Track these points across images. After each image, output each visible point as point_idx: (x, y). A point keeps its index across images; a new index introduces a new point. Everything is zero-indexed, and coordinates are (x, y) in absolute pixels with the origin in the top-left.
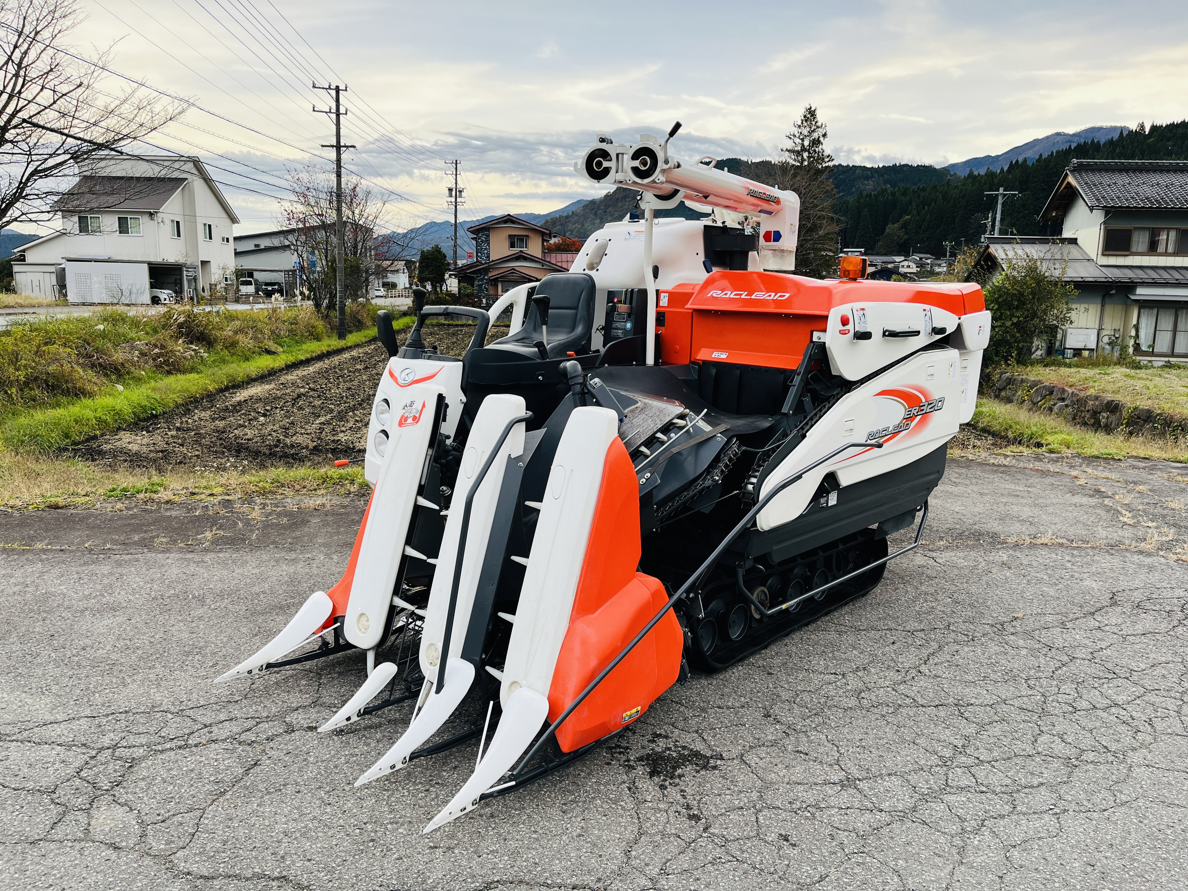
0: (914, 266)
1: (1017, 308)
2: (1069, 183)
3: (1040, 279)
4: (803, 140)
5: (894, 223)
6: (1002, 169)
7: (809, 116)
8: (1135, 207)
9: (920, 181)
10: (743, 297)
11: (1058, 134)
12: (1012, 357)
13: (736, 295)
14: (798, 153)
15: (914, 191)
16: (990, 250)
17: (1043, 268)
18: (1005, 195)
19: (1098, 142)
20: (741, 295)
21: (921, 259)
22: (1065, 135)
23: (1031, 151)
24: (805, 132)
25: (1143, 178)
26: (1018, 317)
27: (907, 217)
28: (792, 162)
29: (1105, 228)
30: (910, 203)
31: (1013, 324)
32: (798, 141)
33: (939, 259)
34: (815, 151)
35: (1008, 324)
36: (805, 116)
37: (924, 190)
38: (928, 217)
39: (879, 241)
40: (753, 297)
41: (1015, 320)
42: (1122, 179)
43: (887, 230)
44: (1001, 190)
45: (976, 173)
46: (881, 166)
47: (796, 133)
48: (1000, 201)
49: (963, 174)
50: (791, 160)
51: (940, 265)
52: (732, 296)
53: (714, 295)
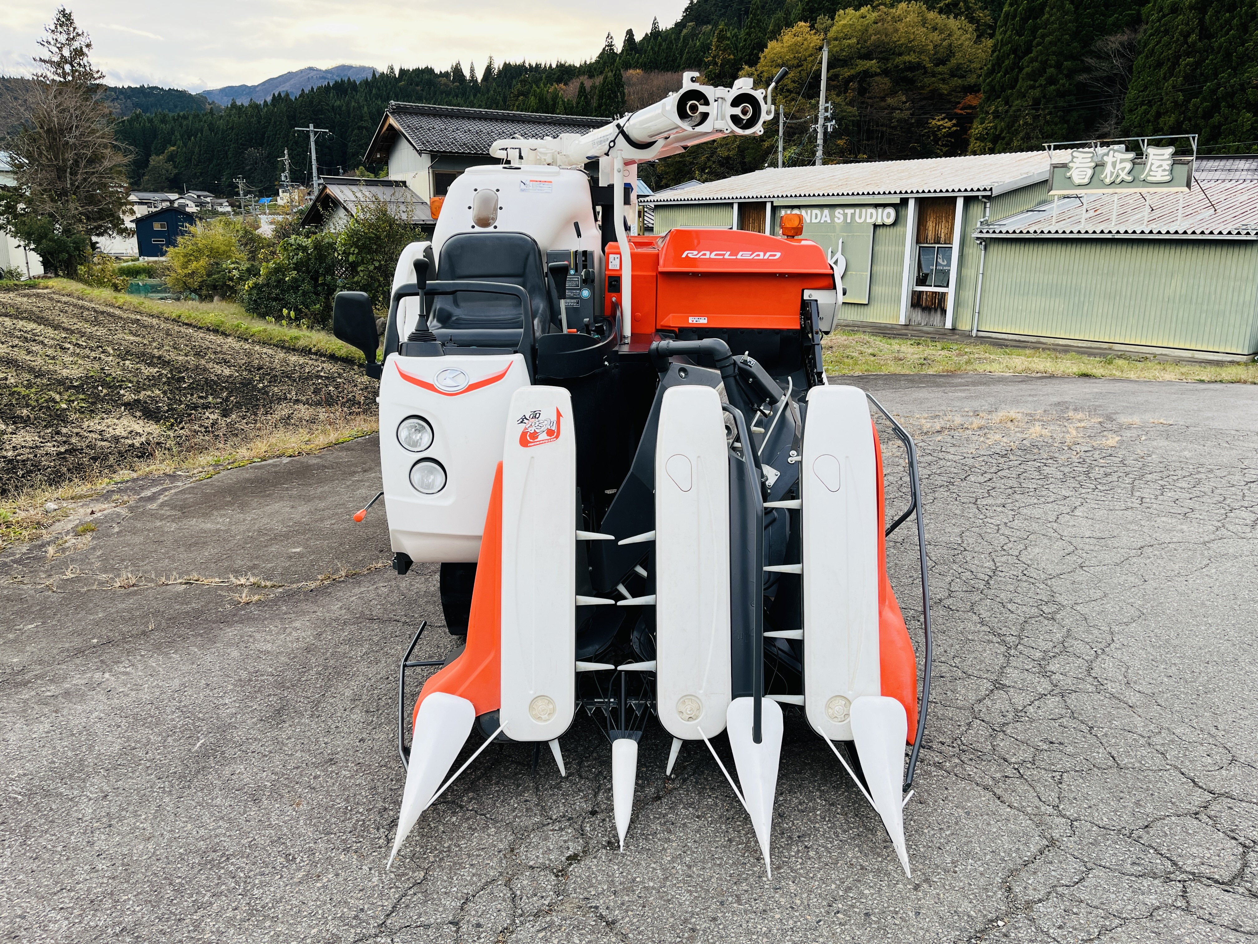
0: (193, 205)
1: (376, 252)
2: (390, 125)
3: (391, 222)
4: (60, 49)
5: (158, 155)
6: (265, 101)
7: (63, 19)
8: (457, 152)
9: (176, 107)
10: (726, 257)
11: (311, 69)
12: (379, 301)
13: (716, 255)
14: (58, 65)
15: (174, 119)
16: (328, 191)
17: (392, 210)
18: (316, 133)
19: (354, 81)
20: (724, 255)
21: (199, 196)
22: (317, 70)
23: (288, 84)
24: (63, 38)
25: (454, 124)
26: (380, 261)
27: (172, 148)
28: (51, 76)
29: (433, 172)
30: (172, 132)
31: (375, 268)
32: (55, 50)
33: (220, 198)
34: (79, 64)
35: (371, 268)
36: (58, 19)
37: (185, 118)
38: (197, 150)
39: (144, 175)
40: (739, 257)
41: (377, 264)
42: (438, 124)
43: (152, 163)
44: (311, 126)
45: (239, 103)
46: (126, 87)
47: (50, 40)
48: (312, 139)
49: (225, 103)
50: (51, 74)
51: (221, 204)
52: (713, 256)
53: (690, 255)
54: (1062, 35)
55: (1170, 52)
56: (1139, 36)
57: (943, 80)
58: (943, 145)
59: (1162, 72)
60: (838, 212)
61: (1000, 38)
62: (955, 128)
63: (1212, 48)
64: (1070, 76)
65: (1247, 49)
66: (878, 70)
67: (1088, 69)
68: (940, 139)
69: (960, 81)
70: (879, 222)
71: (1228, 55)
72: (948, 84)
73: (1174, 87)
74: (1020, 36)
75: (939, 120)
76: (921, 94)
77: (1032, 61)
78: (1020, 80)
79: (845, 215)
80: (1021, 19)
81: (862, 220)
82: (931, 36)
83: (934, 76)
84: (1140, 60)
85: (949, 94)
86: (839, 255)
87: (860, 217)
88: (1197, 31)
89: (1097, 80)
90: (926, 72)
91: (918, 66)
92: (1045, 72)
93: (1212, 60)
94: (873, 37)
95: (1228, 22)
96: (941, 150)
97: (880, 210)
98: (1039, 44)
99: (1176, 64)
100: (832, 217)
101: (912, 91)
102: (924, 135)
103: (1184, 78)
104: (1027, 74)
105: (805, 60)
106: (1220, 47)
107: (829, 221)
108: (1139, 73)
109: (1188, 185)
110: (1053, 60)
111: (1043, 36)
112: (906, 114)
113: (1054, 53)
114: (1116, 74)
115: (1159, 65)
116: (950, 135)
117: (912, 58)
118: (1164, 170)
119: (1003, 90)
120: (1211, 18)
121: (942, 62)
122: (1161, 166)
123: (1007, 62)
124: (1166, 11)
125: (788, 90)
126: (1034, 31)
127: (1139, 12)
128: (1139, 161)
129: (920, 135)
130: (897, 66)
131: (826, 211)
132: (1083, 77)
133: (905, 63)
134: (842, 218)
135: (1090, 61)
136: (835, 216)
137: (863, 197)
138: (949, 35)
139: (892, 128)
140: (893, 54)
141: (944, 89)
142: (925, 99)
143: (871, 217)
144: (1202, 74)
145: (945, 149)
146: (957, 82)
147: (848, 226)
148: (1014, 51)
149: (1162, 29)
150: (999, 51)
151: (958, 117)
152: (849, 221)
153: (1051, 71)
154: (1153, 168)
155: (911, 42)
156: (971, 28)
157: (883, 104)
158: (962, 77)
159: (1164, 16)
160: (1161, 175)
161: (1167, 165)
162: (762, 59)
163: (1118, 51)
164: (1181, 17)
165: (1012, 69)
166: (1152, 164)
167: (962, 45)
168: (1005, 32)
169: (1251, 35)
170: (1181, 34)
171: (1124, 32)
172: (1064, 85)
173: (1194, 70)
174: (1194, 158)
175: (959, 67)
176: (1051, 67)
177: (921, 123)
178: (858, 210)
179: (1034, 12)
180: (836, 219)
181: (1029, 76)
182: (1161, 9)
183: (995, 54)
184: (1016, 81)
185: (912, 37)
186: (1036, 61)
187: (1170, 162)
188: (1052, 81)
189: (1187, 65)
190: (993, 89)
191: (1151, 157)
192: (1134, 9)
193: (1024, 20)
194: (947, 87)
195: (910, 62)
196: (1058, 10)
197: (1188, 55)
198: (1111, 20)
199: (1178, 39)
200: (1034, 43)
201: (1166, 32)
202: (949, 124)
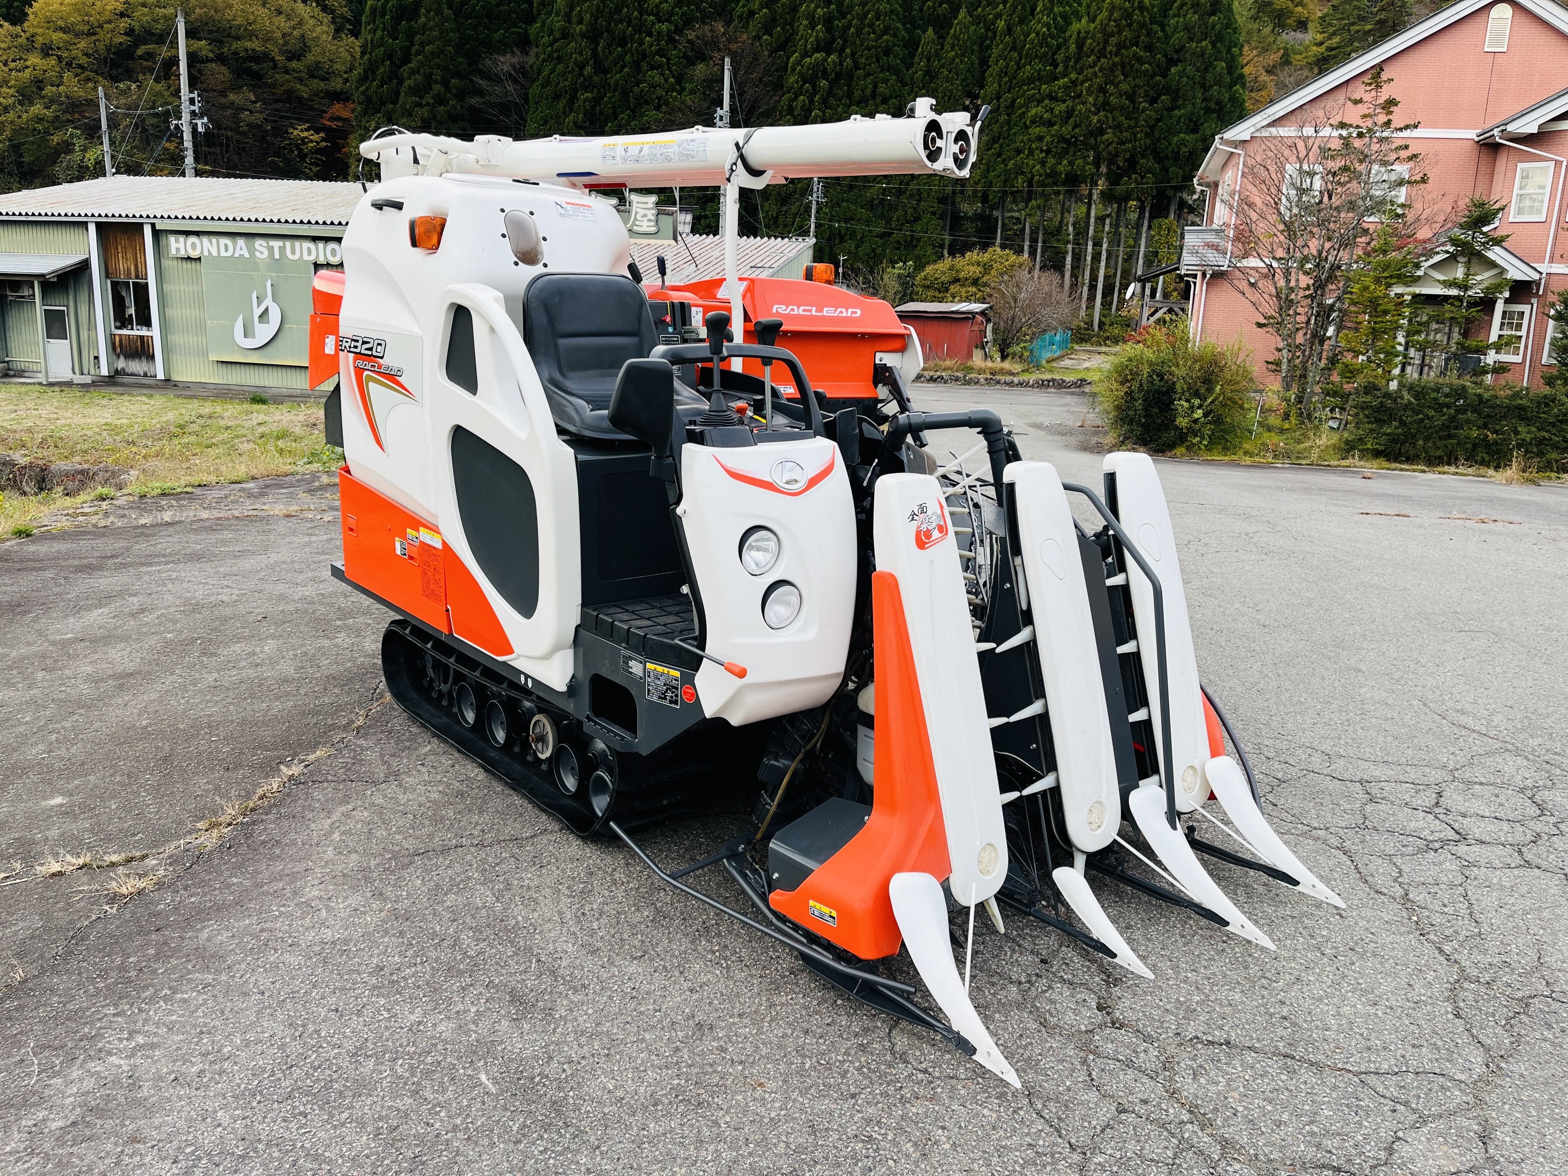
10: (813, 313)
13: (803, 310)
52: (800, 312)
53: (779, 310)
54: (445, 46)
55: (567, 83)
56: (531, 60)
57: (300, 80)
58: (311, 164)
59: (561, 105)
60: (259, 243)
61: (369, 38)
62: (324, 144)
63: (609, 84)
64: (461, 96)
65: (642, 91)
66: (211, 55)
67: (480, 92)
68: (306, 155)
69: (322, 84)
70: (321, 260)
71: (625, 95)
72: (306, 85)
73: (575, 123)
74: (394, 39)
75: (302, 131)
76: (273, 94)
77: (413, 72)
78: (403, 94)
79: (271, 249)
80: (392, 18)
81: (296, 257)
82: (276, 20)
83: (287, 72)
84: (535, 89)
85: (310, 99)
86: (268, 302)
87: (293, 252)
88: (591, 63)
89: (490, 105)
90: (275, 66)
91: (265, 57)
92: (431, 89)
93: (610, 98)
94: (198, 11)
95: (621, 57)
96: (310, 169)
97: (321, 245)
98: (418, 53)
99: (573, 98)
100: (252, 250)
101: (260, 88)
102: (284, 148)
103: (585, 115)
104: (410, 87)
105: (101, 26)
106: (617, 84)
107: (247, 255)
108: (537, 103)
109: (675, 239)
110: (438, 75)
111: (422, 44)
112: (258, 118)
113: (438, 67)
114: (510, 101)
115: (557, 97)
116: (319, 151)
117: (254, 45)
118: (649, 220)
119: (383, 104)
120: (603, 51)
121: (294, 56)
122: (645, 215)
123: (382, 69)
124: (557, 35)
125: (80, 66)
126: (410, 35)
127: (526, 31)
128: (623, 208)
129: (279, 148)
130: (235, 53)
131: (241, 242)
132: (474, 101)
133: (246, 50)
134: (266, 253)
135: (480, 81)
136: (255, 250)
137: (295, 226)
138: (300, 23)
139: (241, 133)
140: (229, 36)
141: (304, 91)
142: (278, 101)
143: (309, 254)
144: (601, 113)
145: (315, 169)
146: (317, 84)
147: (277, 264)
148: (390, 56)
149: (555, 55)
150: (371, 54)
151: (327, 130)
152: (277, 256)
153: (437, 88)
154: (639, 217)
155: (251, 24)
156: (326, 18)
157: (223, 100)
158: (324, 79)
159: (555, 41)
160: (646, 226)
161: (651, 214)
162: (31, 17)
163: (510, 74)
164: (573, 44)
165: (390, 80)
166: (636, 213)
167: (317, 37)
168: (375, 31)
169: (644, 75)
170: (575, 63)
171: (513, 52)
172: (454, 107)
173: (593, 107)
174: (677, 208)
175: (318, 65)
176: (437, 83)
177: (280, 132)
178: (288, 244)
179: (407, 13)
180: (257, 254)
181: (414, 91)
182: (551, 33)
183: (366, 57)
184: (398, 94)
185: (252, 18)
186: (419, 73)
187: (654, 212)
188: (440, 100)
189: (586, 100)
190: (369, 100)
191: (635, 205)
192: (520, 27)
193: (397, 20)
194: (306, 89)
195: (253, 50)
196: (436, 14)
197: (586, 89)
198: (496, 36)
199: (573, 70)
200: (414, 49)
201: (560, 59)
202: (315, 137)
